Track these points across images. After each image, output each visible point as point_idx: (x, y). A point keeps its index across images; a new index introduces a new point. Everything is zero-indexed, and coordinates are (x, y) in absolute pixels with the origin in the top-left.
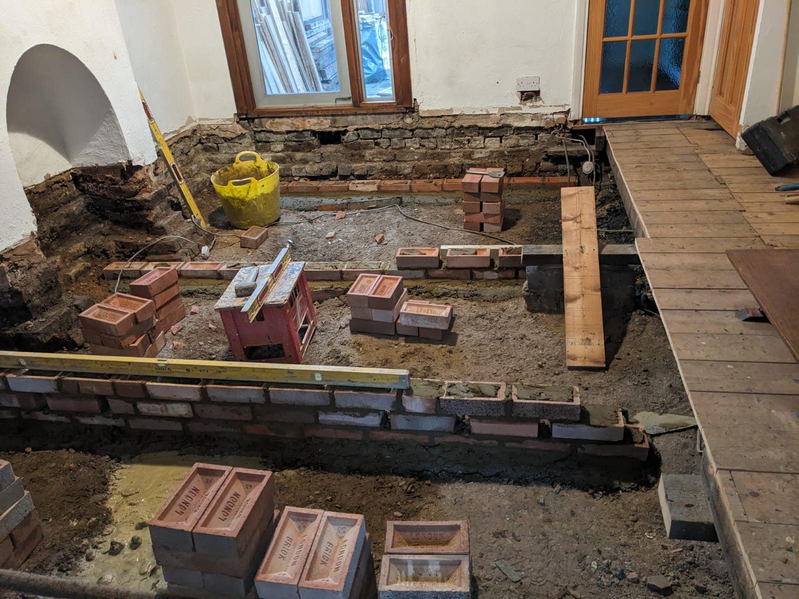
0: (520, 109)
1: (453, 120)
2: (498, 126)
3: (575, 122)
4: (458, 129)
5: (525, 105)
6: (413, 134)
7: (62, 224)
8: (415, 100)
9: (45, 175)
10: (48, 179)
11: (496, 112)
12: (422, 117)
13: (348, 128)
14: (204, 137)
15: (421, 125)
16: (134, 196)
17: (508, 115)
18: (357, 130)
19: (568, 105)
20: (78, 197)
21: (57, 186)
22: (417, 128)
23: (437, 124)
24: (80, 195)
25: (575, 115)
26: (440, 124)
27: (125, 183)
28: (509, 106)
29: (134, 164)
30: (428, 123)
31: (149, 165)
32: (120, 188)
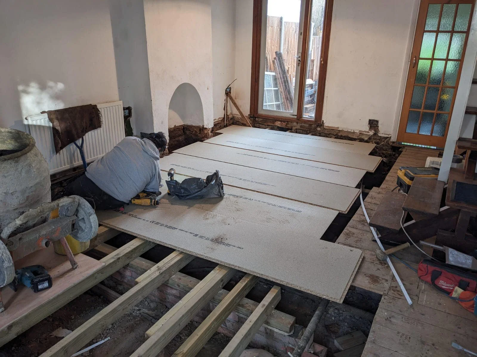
0: (368, 132)
1: (338, 132)
2: (358, 138)
3: (393, 142)
4: (340, 136)
5: (371, 131)
6: (320, 135)
7: (175, 143)
8: (323, 121)
9: (174, 125)
10: (175, 126)
11: (358, 132)
12: (325, 129)
13: (293, 128)
14: (235, 121)
15: (324, 132)
16: (202, 138)
17: (363, 134)
18: (296, 129)
19: (391, 135)
20: (183, 135)
21: (177, 130)
22: (322, 133)
23: (331, 132)
24: (184, 135)
25: (394, 139)
26: (332, 133)
27: (200, 133)
28: (364, 130)
29: (204, 127)
30: (327, 131)
31: (210, 128)
32: (198, 135)
